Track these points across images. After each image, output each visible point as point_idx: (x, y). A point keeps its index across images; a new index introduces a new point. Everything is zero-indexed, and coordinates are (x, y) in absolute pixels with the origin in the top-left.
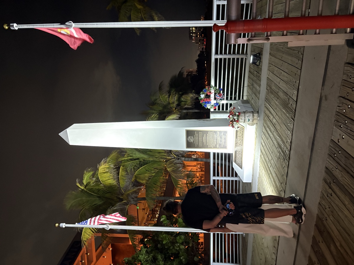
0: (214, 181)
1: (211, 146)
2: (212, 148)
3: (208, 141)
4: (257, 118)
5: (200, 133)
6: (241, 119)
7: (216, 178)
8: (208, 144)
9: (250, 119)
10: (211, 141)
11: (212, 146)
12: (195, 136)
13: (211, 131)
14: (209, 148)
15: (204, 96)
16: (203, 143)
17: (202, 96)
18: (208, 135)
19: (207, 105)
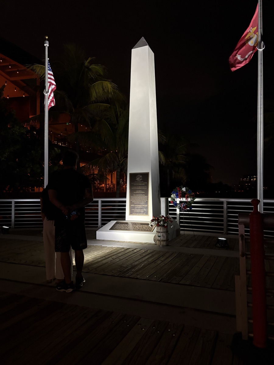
0: (97, 202)
2: (131, 199)
3: (138, 196)
4: (161, 244)
5: (146, 188)
6: (160, 229)
7: (100, 204)
8: (134, 196)
13: (148, 198)
14: (131, 197)
15: (184, 191)
16: (135, 190)
17: (184, 189)
18: (143, 196)
19: (175, 194)
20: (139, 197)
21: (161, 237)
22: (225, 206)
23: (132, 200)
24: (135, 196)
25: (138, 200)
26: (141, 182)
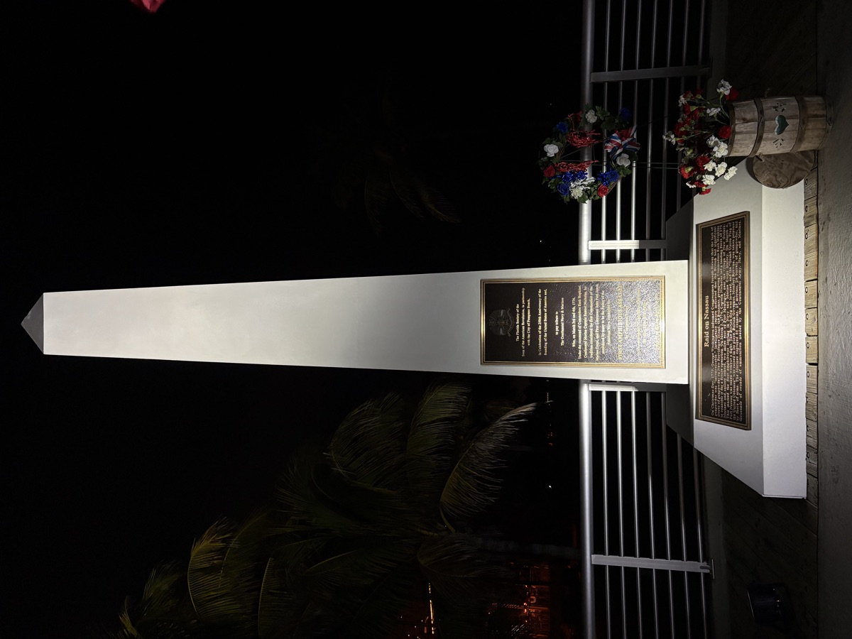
0: (598, 570)
1: (589, 355)
2: (594, 360)
3: (577, 328)
4: (820, 113)
5: (543, 293)
6: (745, 121)
7: (607, 560)
8: (577, 344)
9: (791, 118)
10: (588, 328)
11: (595, 351)
12: (521, 309)
13: (588, 284)
14: (582, 360)
15: (557, 150)
16: (553, 339)
17: (552, 150)
18: (577, 303)
19: (572, 185)
20: (583, 325)
21: (783, 114)
22: (607, 76)
23: (595, 356)
24: (577, 338)
25: (594, 328)
26: (520, 313)
